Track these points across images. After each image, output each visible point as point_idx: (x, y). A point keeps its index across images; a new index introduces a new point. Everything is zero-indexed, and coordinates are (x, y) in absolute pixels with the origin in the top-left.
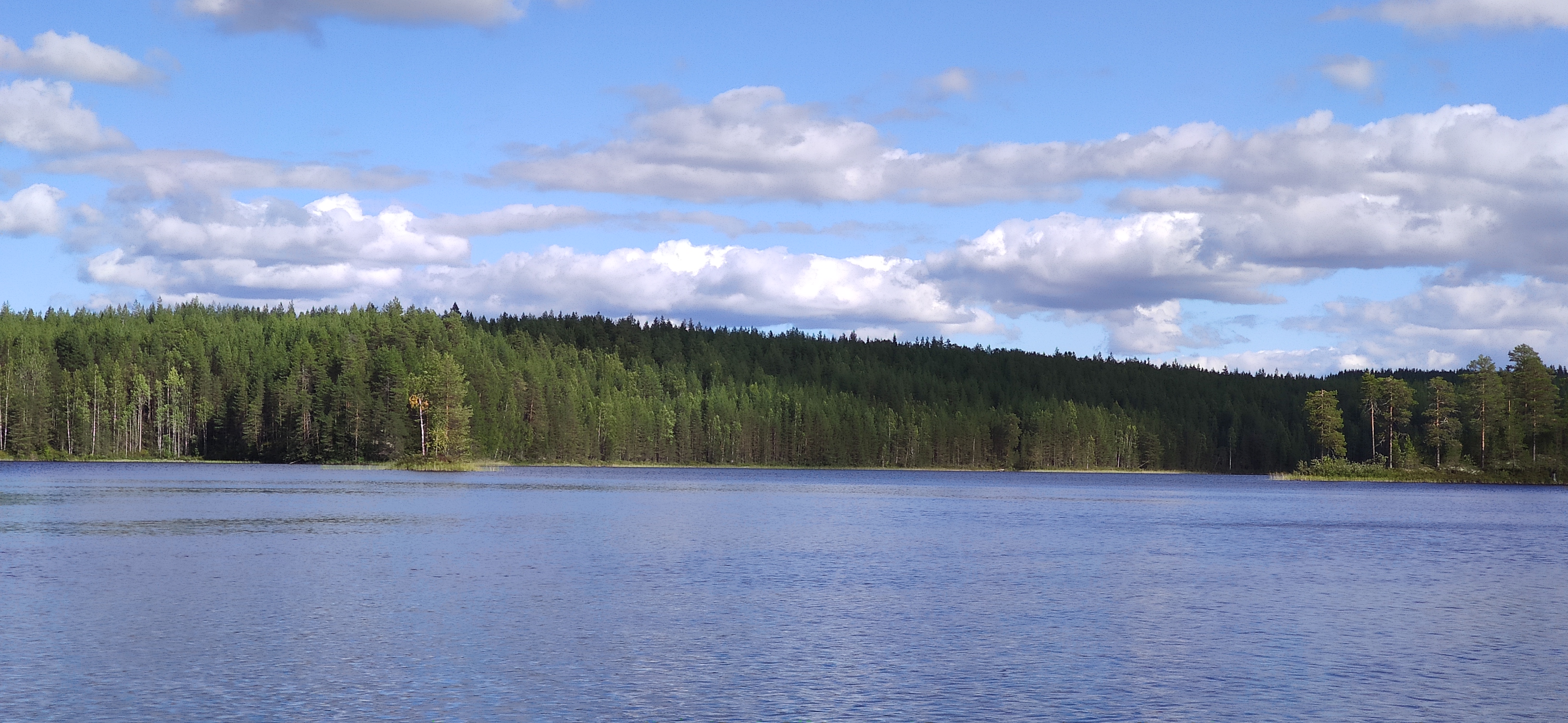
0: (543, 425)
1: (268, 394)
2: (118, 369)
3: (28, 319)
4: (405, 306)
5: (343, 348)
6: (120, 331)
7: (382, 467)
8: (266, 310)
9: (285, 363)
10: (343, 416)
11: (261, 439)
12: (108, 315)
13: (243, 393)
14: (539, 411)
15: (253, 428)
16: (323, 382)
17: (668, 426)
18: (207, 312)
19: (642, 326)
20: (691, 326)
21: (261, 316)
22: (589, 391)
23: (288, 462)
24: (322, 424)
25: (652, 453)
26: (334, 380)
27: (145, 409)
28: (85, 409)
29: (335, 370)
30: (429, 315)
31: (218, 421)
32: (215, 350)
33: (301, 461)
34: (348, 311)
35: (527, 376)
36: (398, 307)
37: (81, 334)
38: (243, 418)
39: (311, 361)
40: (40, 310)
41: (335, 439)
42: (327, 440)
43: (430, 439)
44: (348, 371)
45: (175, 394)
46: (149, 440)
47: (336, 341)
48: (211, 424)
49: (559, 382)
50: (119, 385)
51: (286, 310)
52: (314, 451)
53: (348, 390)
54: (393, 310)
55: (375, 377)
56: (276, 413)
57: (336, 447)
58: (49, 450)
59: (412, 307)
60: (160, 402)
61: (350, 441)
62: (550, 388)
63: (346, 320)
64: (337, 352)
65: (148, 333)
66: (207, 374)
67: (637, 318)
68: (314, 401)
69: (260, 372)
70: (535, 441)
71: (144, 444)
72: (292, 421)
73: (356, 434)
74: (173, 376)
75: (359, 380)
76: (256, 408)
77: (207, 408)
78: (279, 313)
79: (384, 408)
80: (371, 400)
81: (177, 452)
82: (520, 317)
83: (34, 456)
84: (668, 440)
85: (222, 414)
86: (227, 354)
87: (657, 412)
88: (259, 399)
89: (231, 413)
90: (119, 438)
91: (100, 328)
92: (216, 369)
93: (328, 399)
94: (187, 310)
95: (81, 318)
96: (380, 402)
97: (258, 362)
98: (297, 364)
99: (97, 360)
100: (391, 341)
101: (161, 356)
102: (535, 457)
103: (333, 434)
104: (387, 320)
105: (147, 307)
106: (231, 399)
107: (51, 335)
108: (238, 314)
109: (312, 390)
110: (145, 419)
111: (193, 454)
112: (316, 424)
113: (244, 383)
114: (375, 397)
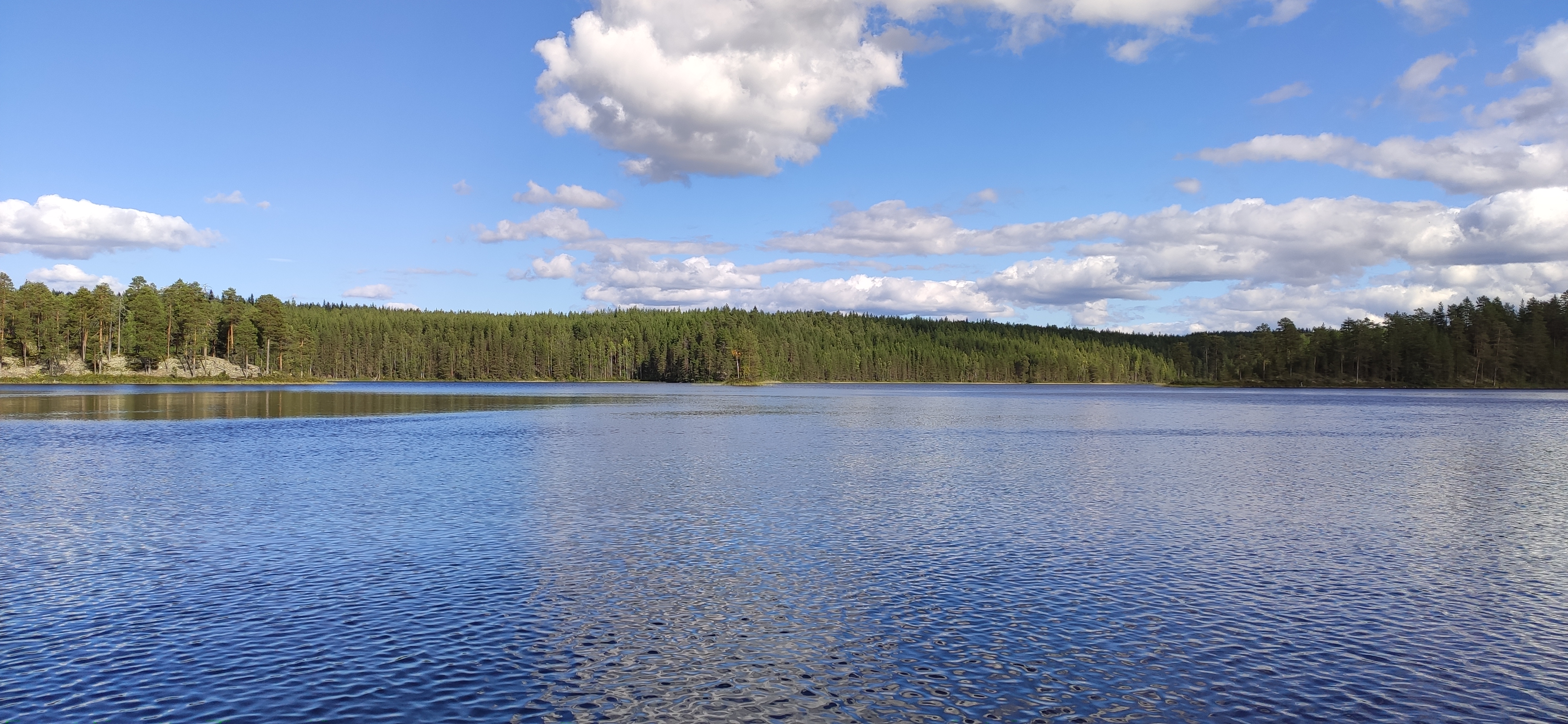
0: (797, 363)
1: (669, 350)
2: (601, 340)
3: (561, 316)
4: (731, 308)
5: (703, 328)
6: (602, 321)
8: (667, 310)
9: (676, 336)
10: (703, 360)
11: (666, 371)
12: (596, 314)
13: (658, 350)
14: (794, 357)
15: (662, 367)
16: (694, 344)
17: (856, 363)
18: (640, 312)
19: (844, 316)
20: (867, 315)
21: (665, 314)
22: (819, 347)
23: (679, 382)
24: (694, 364)
25: (849, 376)
26: (699, 343)
27: (614, 358)
28: (587, 358)
29: (699, 338)
30: (743, 312)
31: (646, 363)
32: (644, 330)
33: (684, 382)
34: (705, 311)
35: (789, 340)
36: (728, 308)
37: (584, 323)
38: (658, 361)
39: (688, 334)
40: (566, 312)
41: (700, 372)
42: (696, 371)
43: (742, 372)
44: (704, 340)
45: (627, 351)
46: (616, 373)
47: (699, 325)
48: (643, 364)
49: (804, 343)
50: (602, 347)
51: (677, 311)
52: (690, 377)
53: (705, 348)
54: (726, 309)
55: (718, 342)
56: (673, 359)
57: (700, 374)
58: (571, 377)
59: (735, 308)
60: (620, 354)
61: (707, 372)
62: (800, 346)
63: (704, 315)
64: (700, 330)
65: (614, 322)
66: (641, 341)
67: (841, 312)
68: (690, 353)
69: (665, 340)
70: (794, 371)
71: (614, 374)
72: (680, 362)
73: (709, 369)
74: (626, 341)
75: (710, 343)
76: (664, 357)
77: (641, 358)
78: (673, 312)
79: (722, 356)
80: (716, 352)
81: (629, 378)
82: (786, 313)
83: (564, 380)
84: (857, 370)
85: (648, 360)
86: (650, 332)
87: (851, 357)
88: (665, 353)
89: (652, 359)
90: (602, 372)
91: (592, 320)
92: (645, 339)
93: (696, 352)
94: (632, 311)
95: (584, 315)
96: (720, 353)
97: (664, 335)
98: (682, 336)
99: (591, 335)
100: (725, 325)
101: (620, 333)
102: (794, 379)
103: (699, 369)
104: (723, 314)
105: (614, 310)
106: (652, 353)
107: (570, 324)
108: (654, 313)
109: (689, 348)
110: (614, 363)
111: (636, 379)
112: (691, 364)
113: (658, 345)
114: (718, 351)
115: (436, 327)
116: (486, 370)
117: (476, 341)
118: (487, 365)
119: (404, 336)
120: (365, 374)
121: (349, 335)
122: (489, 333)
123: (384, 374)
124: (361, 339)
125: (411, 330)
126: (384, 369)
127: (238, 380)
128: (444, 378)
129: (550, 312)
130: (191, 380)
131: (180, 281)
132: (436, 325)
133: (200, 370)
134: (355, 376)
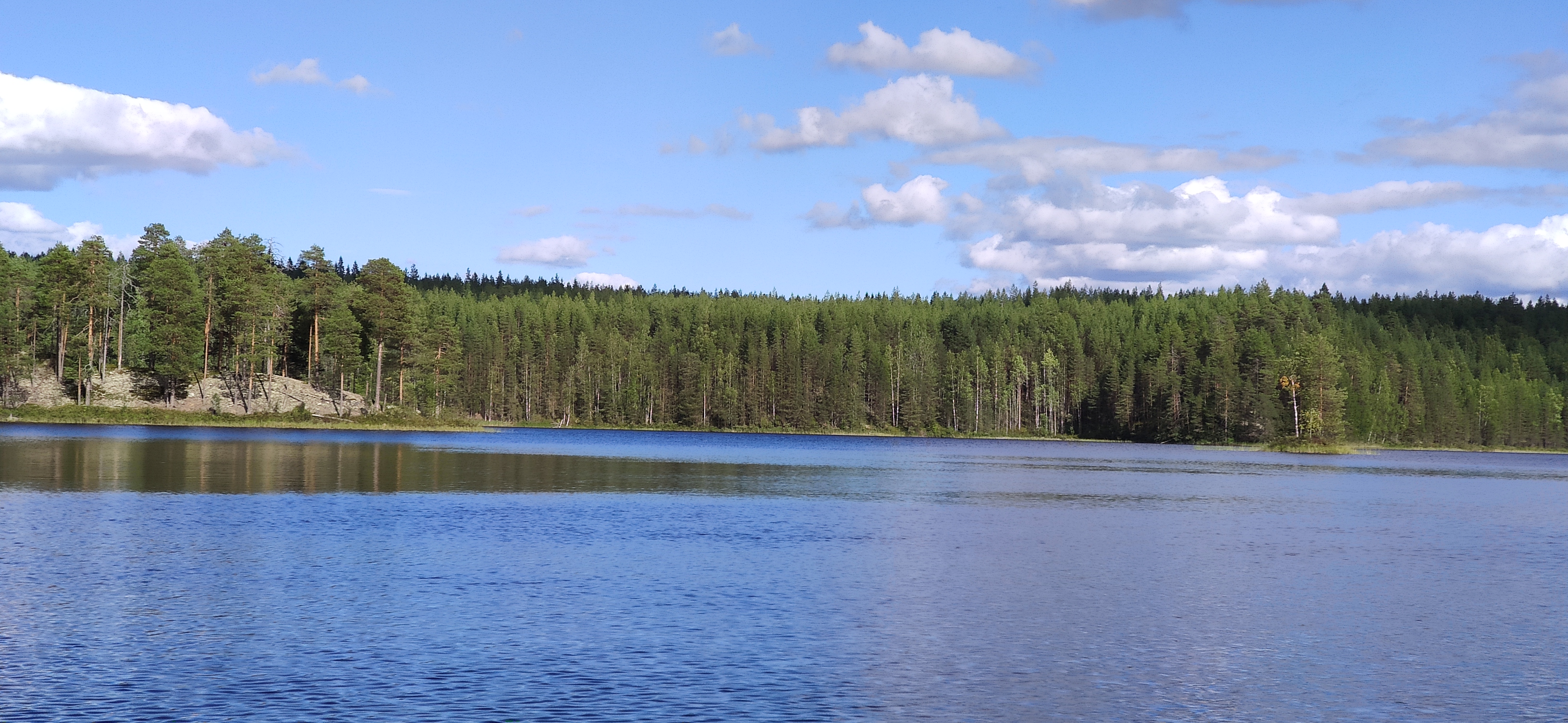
0: (1419, 408)
1: (1138, 375)
2: (998, 351)
3: (916, 302)
4: (1273, 288)
5: (1212, 330)
6: (1000, 312)
7: (1254, 448)
8: (1135, 293)
9: (1154, 344)
10: (1212, 397)
11: (1133, 419)
12: (988, 299)
13: (1115, 373)
14: (1414, 394)
15: (1124, 409)
16: (1192, 363)
17: (1554, 411)
18: (1080, 295)
21: (1130, 299)
22: (1469, 375)
23: (1159, 442)
24: (1191, 405)
25: (1537, 438)
26: (1203, 362)
27: (1024, 389)
28: (969, 389)
29: (1204, 351)
30: (1297, 297)
31: (1092, 401)
32: (1088, 332)
33: (1171, 441)
34: (1216, 293)
35: (1401, 358)
36: (1266, 288)
37: (964, 317)
38: (1116, 397)
39: (1180, 342)
40: (926, 295)
41: (1205, 420)
42: (1197, 420)
43: (1303, 421)
44: (1216, 353)
45: (1050, 374)
46: (1028, 418)
47: (1204, 323)
48: (1084, 403)
49: (1435, 364)
50: (999, 366)
51: (1155, 292)
52: (1184, 432)
53: (1216, 371)
54: (1261, 291)
55: (1244, 358)
56: (1147, 394)
57: (1205, 427)
58: (937, 426)
59: (1280, 289)
60: (1037, 382)
61: (1220, 421)
62: (1426, 371)
63: (1214, 302)
64: (1205, 335)
65: (1026, 317)
66: (1081, 356)
67: (1519, 297)
68: (1184, 382)
69: (1131, 353)
70: (1411, 424)
71: (1023, 423)
72: (1162, 402)
73: (1225, 415)
74: (1049, 359)
75: (1228, 361)
76: (1128, 388)
77: (1081, 388)
78: (1148, 296)
79: (1253, 390)
80: (1239, 381)
81: (1054, 430)
82: (1392, 297)
83: (923, 432)
84: (1555, 425)
85: (1095, 394)
86: (1099, 336)
87: (1543, 395)
88: (1131, 380)
89: (1103, 393)
90: (1000, 418)
91: (981, 311)
92: (1088, 351)
93: (1197, 380)
94: (1060, 294)
95: (964, 302)
96: (1249, 383)
97: (1128, 344)
98: (1166, 346)
99: (978, 342)
100: (1259, 323)
101: (1037, 338)
102: (1411, 440)
103: (1202, 415)
104: (1255, 301)
105: (1024, 291)
106: (1103, 379)
107: (938, 317)
108: (1109, 297)
109: (1182, 371)
110: (1023, 398)
111: (1069, 433)
112: (1186, 405)
113: (1116, 363)
114: (1244, 378)
115: (676, 322)
116: (769, 410)
117: (752, 350)
118: (772, 400)
119: (615, 341)
120: (543, 413)
121: (516, 338)
122: (777, 335)
123: (578, 413)
124: (537, 345)
125: (627, 329)
126: (579, 406)
127: (326, 420)
128: (688, 424)
129: (896, 294)
130: (244, 418)
131: (227, 232)
132: (676, 319)
133: (261, 400)
134: (524, 416)
